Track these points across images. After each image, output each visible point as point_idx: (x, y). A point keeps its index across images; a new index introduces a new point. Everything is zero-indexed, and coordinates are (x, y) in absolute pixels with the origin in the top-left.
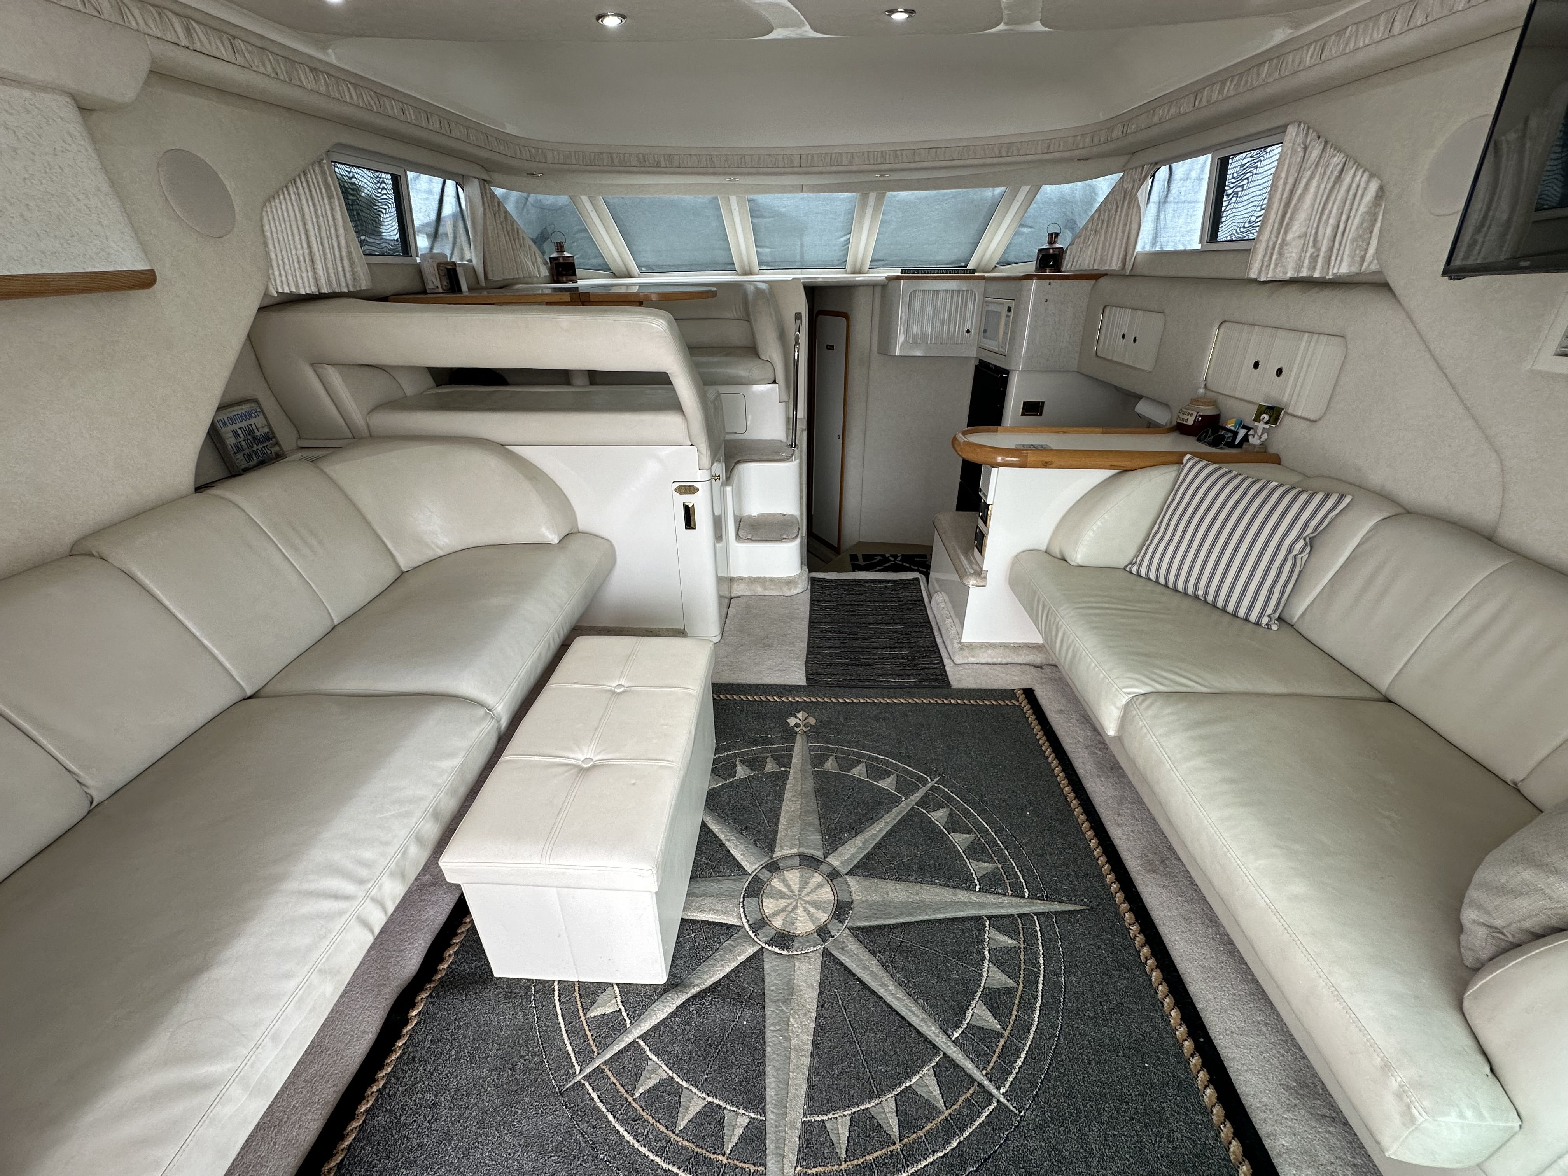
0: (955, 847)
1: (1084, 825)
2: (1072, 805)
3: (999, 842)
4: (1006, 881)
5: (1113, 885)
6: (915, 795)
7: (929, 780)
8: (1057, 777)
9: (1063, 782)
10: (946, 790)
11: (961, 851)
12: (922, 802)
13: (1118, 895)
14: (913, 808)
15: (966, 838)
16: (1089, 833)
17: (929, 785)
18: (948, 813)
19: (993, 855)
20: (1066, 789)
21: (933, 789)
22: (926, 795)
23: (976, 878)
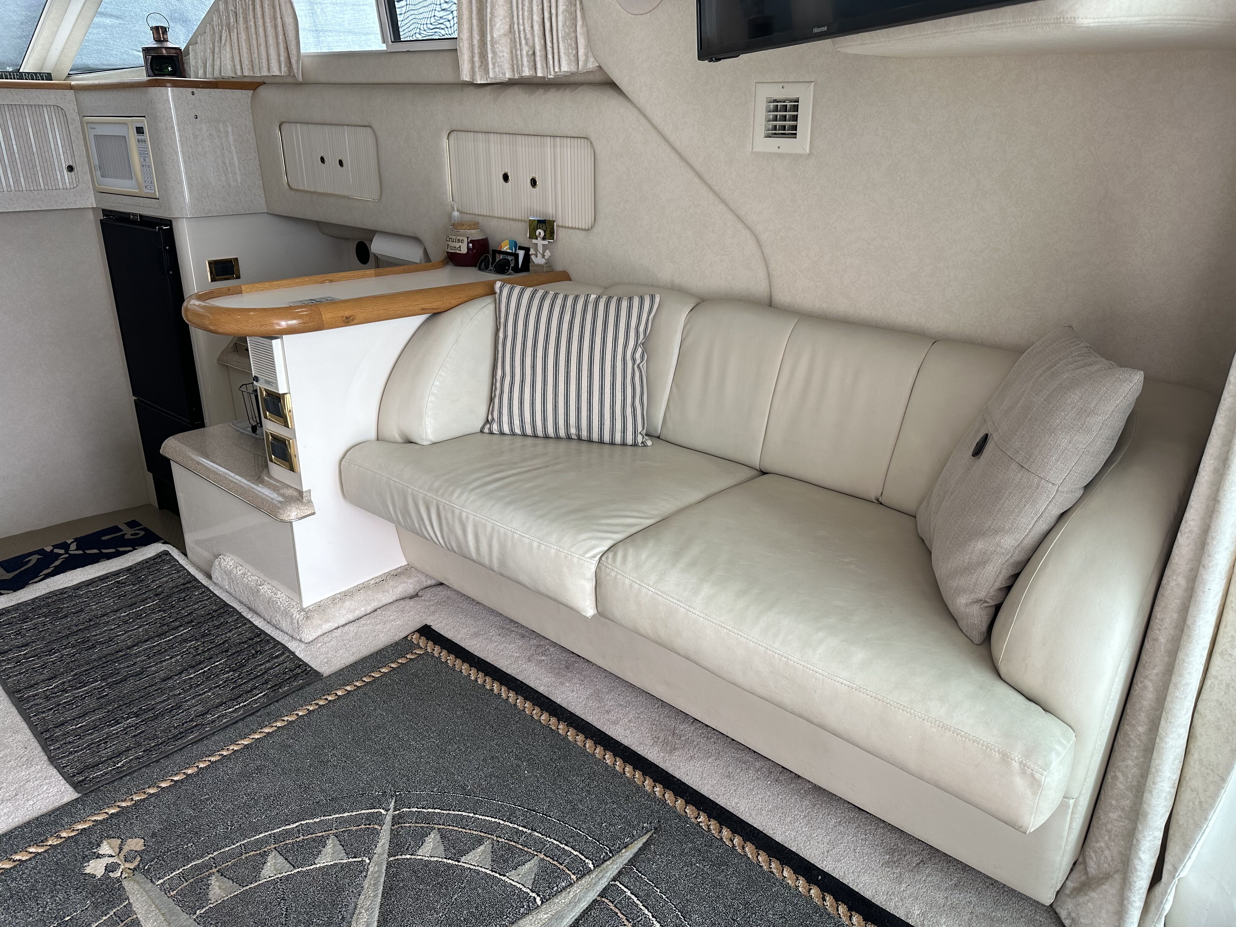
0: (478, 873)
1: (587, 746)
2: (561, 732)
3: (521, 828)
4: (561, 867)
5: (655, 789)
6: (379, 845)
7: (383, 812)
8: (524, 710)
9: (535, 712)
10: (415, 810)
11: (488, 872)
12: (396, 847)
13: (667, 796)
14: (389, 865)
15: (484, 851)
16: (597, 751)
17: (389, 819)
18: (438, 837)
19: (526, 849)
20: (543, 718)
21: (396, 820)
22: (394, 835)
23: (528, 891)
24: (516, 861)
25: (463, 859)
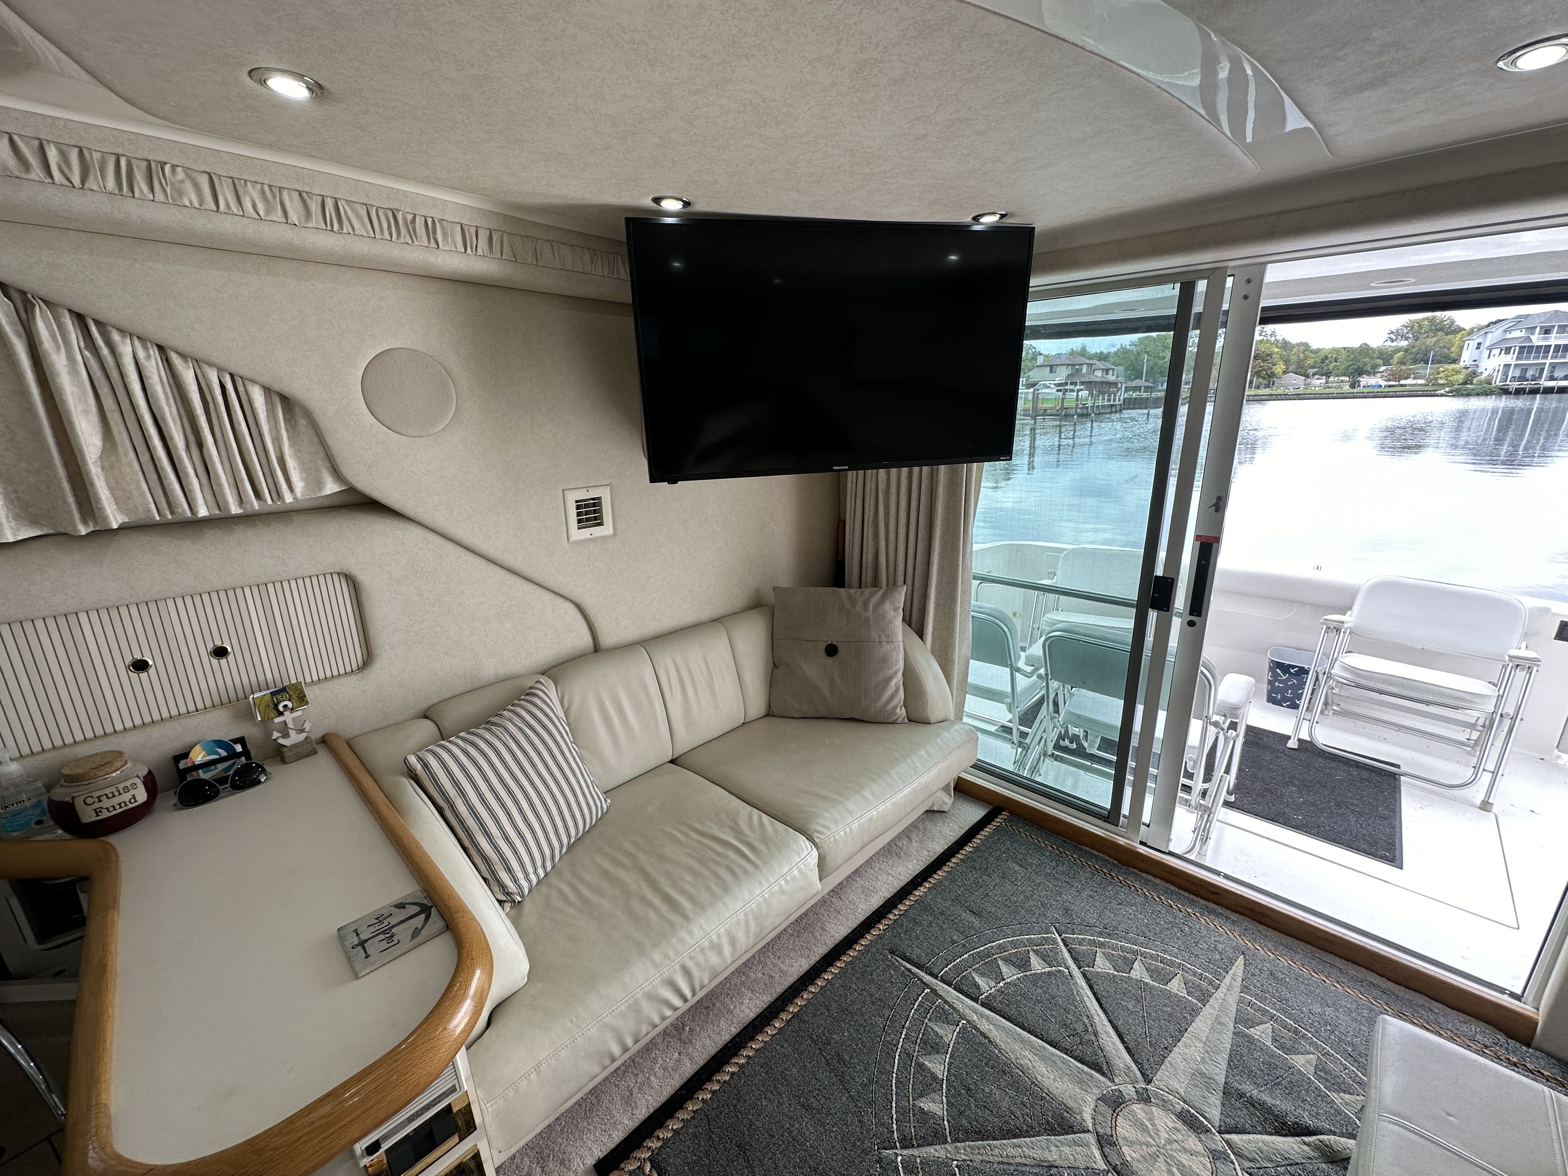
0: (950, 1064)
3: (903, 1036)
4: (934, 1007)
6: (937, 1154)
7: (900, 1158)
9: (769, 1032)
10: (895, 1126)
12: (938, 1138)
13: (863, 943)
14: (956, 1140)
15: (930, 1061)
16: (819, 983)
17: (905, 1152)
18: (923, 1099)
19: (922, 1031)
22: (925, 1142)
23: (958, 1028)
24: (934, 1037)
25: (941, 1077)
